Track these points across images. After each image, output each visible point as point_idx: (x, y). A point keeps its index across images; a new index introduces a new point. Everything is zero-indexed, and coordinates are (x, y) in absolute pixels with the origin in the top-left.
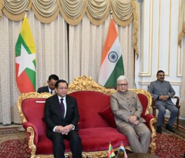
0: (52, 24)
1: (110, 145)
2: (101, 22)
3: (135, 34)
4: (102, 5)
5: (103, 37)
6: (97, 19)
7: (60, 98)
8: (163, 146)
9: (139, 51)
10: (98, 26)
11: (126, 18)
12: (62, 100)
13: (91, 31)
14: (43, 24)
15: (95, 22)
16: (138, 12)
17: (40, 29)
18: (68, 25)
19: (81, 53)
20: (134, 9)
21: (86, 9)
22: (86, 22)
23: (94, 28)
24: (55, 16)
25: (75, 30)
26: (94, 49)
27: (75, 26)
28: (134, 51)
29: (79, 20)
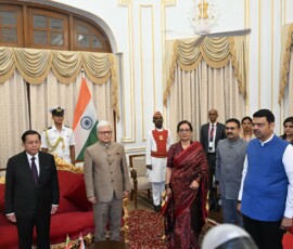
0: (7, 84)
2: (71, 79)
3: (113, 93)
4: (72, 59)
5: (74, 98)
6: (67, 76)
7: (30, 157)
8: (142, 226)
9: (120, 113)
10: (68, 85)
11: (102, 75)
12: (33, 159)
15: (64, 80)
16: (116, 67)
18: (28, 85)
20: (111, 64)
21: (51, 65)
22: (52, 80)
23: (63, 87)
24: (11, 73)
25: (38, 90)
27: (38, 85)
28: (115, 113)
29: (43, 78)
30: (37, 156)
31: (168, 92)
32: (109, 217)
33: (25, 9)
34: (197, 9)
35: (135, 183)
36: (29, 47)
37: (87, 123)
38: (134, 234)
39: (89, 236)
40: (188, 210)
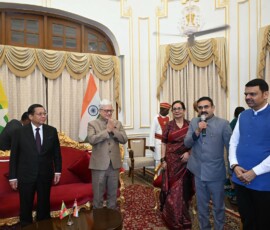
0: (29, 78)
1: (63, 204)
2: (82, 76)
3: (116, 88)
4: (83, 59)
6: (78, 73)
7: (34, 127)
8: (137, 198)
10: (79, 80)
11: (109, 72)
12: (38, 130)
13: (71, 84)
14: (18, 77)
15: (76, 76)
16: (118, 67)
17: (14, 83)
18: (46, 79)
19: (60, 107)
20: (114, 64)
21: (65, 63)
22: (66, 76)
23: (74, 82)
24: (32, 69)
25: (54, 84)
26: (75, 103)
27: (54, 80)
28: (117, 104)
29: (59, 73)
30: (41, 127)
31: (161, 87)
32: (107, 188)
33: (46, 19)
34: (186, 19)
35: (133, 161)
36: (49, 48)
37: (93, 111)
38: (129, 205)
39: (88, 205)
40: (180, 181)
